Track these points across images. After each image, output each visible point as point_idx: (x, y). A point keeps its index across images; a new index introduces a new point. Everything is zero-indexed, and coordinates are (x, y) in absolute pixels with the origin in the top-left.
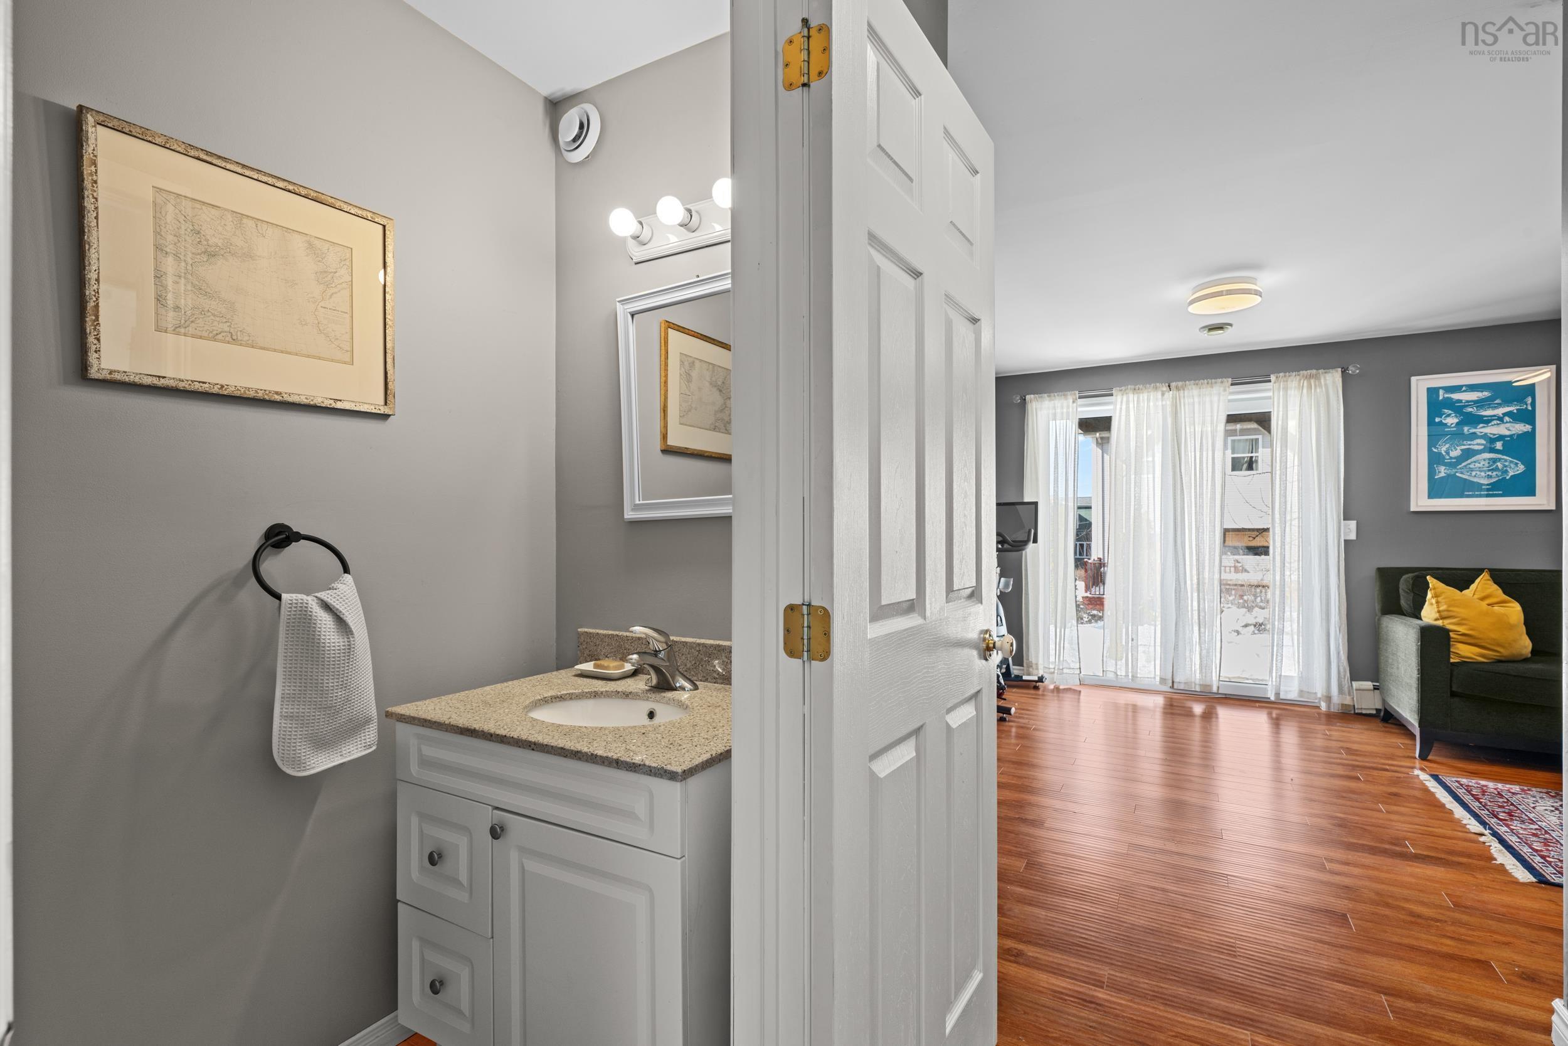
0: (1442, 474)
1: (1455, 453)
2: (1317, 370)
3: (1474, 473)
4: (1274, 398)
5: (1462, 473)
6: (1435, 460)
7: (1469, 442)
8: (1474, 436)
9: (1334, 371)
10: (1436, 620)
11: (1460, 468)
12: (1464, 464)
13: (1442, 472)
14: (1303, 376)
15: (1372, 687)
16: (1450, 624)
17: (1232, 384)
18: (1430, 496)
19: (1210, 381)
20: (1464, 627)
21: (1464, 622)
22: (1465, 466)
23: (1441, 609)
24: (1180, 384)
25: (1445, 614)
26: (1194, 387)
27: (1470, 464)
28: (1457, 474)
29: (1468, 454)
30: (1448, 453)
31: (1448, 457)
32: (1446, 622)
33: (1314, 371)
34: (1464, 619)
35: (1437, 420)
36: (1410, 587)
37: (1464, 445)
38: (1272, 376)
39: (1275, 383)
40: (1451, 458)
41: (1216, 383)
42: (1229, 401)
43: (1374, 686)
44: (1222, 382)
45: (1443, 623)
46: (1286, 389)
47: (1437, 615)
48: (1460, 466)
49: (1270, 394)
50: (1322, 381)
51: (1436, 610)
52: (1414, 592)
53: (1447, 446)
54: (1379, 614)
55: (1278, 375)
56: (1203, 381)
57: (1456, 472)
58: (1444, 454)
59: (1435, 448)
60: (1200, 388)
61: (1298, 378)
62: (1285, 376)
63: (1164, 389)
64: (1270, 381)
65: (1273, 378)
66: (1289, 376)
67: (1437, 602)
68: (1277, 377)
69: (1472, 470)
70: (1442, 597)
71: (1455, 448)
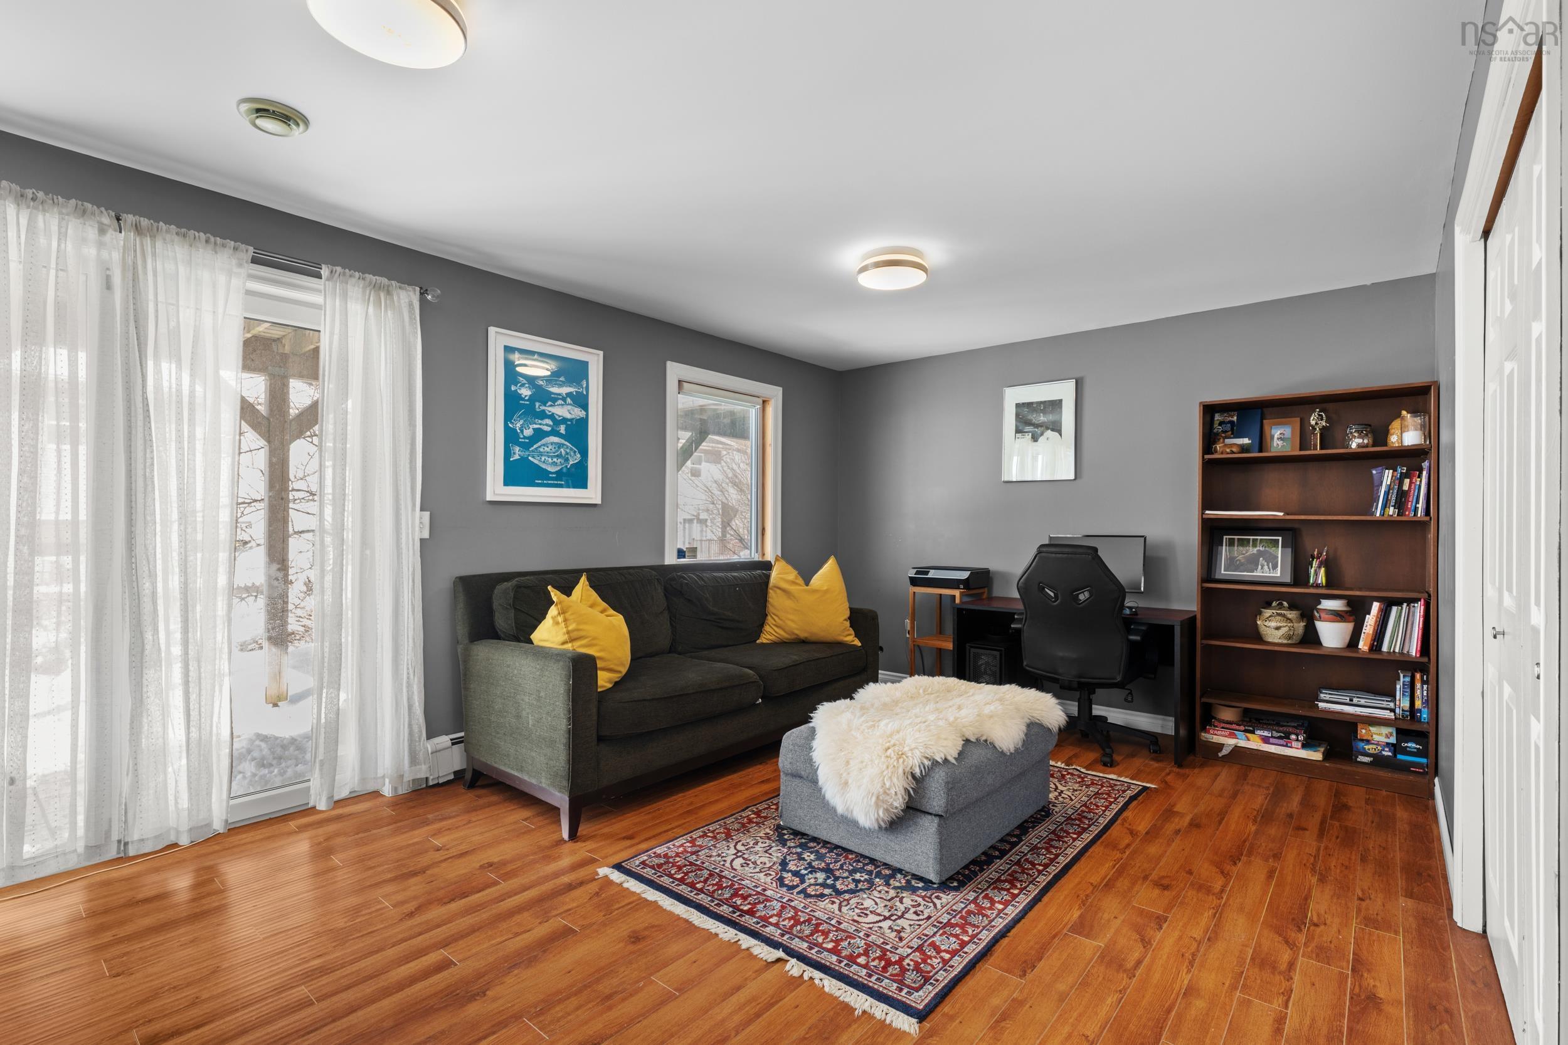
0: (517, 457)
1: (528, 432)
2: (389, 280)
3: (543, 458)
4: (325, 307)
5: (533, 457)
6: (511, 437)
7: (540, 421)
8: (543, 415)
9: (410, 288)
10: (564, 643)
11: (533, 451)
12: (535, 446)
13: (517, 453)
14: (370, 283)
15: (450, 743)
16: (580, 647)
17: (254, 261)
18: (506, 484)
19: (212, 239)
20: (595, 648)
21: (594, 642)
22: (536, 449)
23: (570, 628)
24: (145, 222)
25: (575, 635)
26: (176, 238)
27: (540, 447)
28: (530, 458)
29: (539, 435)
30: (522, 431)
31: (522, 436)
32: (577, 644)
33: (385, 281)
34: (594, 639)
35: (513, 388)
36: (511, 601)
37: (536, 424)
38: (323, 266)
39: (328, 279)
40: (525, 438)
41: (224, 246)
42: (249, 293)
43: (451, 740)
44: (235, 249)
45: (573, 646)
46: (345, 296)
47: (566, 637)
48: (532, 448)
49: (318, 299)
50: (395, 298)
51: (565, 630)
52: (515, 609)
53: (522, 422)
54: (466, 641)
55: (334, 268)
56: (197, 234)
57: (529, 455)
58: (519, 431)
59: (512, 423)
60: (191, 246)
61: (361, 283)
62: (344, 274)
63: (106, 220)
64: (319, 277)
65: (325, 271)
66: (351, 276)
67: (565, 620)
68: (332, 272)
69: (541, 454)
70: (569, 613)
71: (528, 426)
